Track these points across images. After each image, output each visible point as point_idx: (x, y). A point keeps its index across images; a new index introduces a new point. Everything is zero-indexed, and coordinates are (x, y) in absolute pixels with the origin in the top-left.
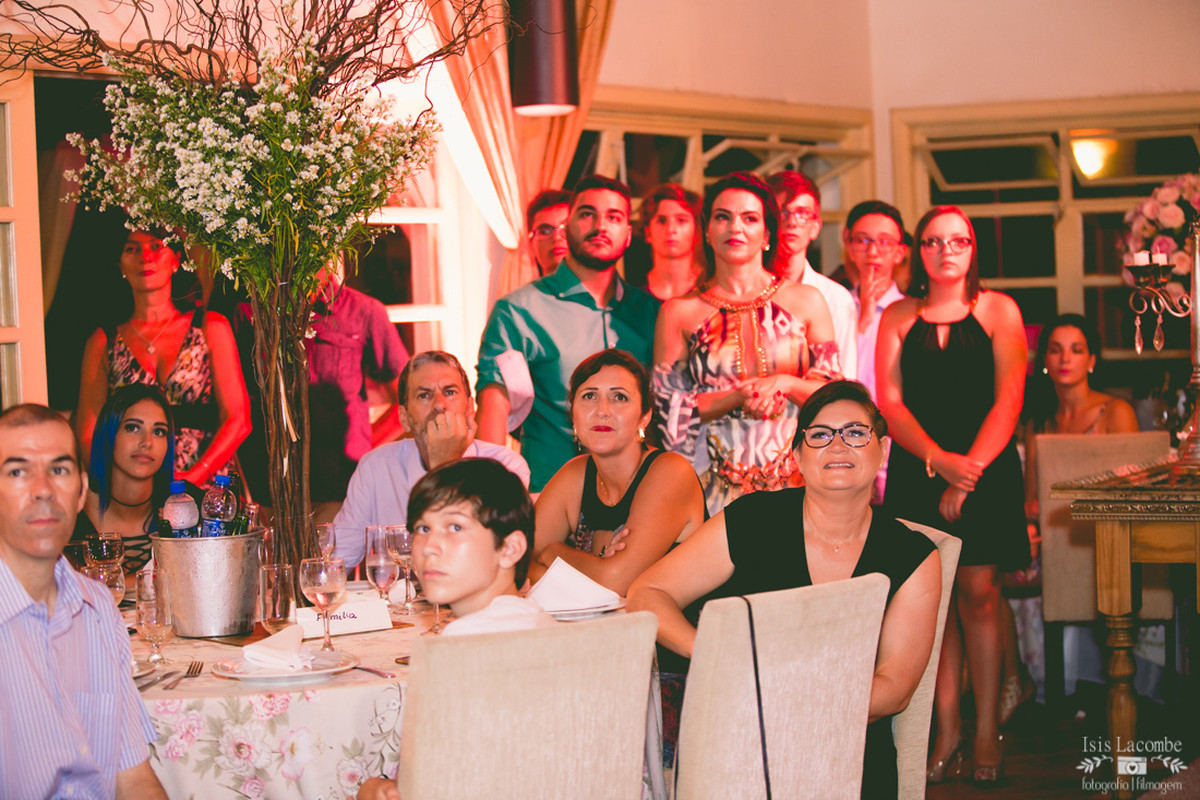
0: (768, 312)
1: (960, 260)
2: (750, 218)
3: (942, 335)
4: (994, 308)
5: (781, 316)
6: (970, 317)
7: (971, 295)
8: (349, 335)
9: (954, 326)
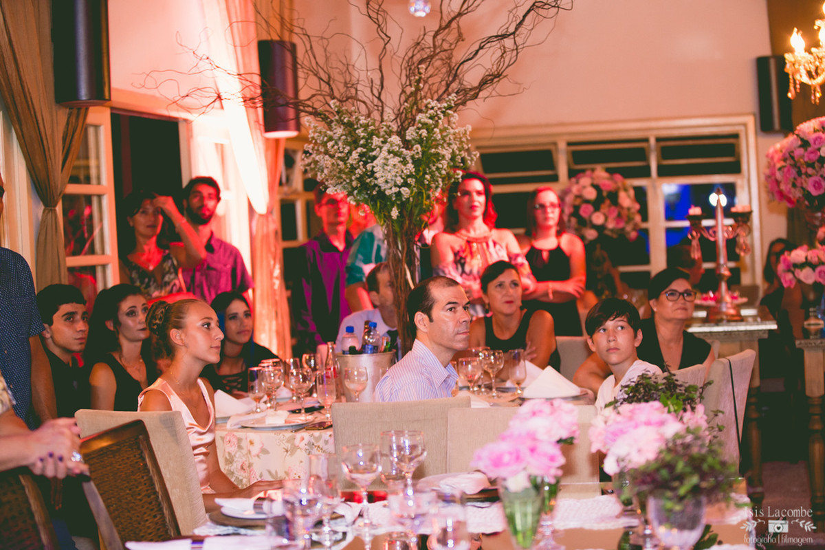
0: (491, 244)
1: (553, 215)
2: (479, 193)
3: (545, 255)
4: (571, 243)
5: (498, 247)
6: (559, 248)
7: (559, 234)
8: (225, 265)
9: (551, 252)
